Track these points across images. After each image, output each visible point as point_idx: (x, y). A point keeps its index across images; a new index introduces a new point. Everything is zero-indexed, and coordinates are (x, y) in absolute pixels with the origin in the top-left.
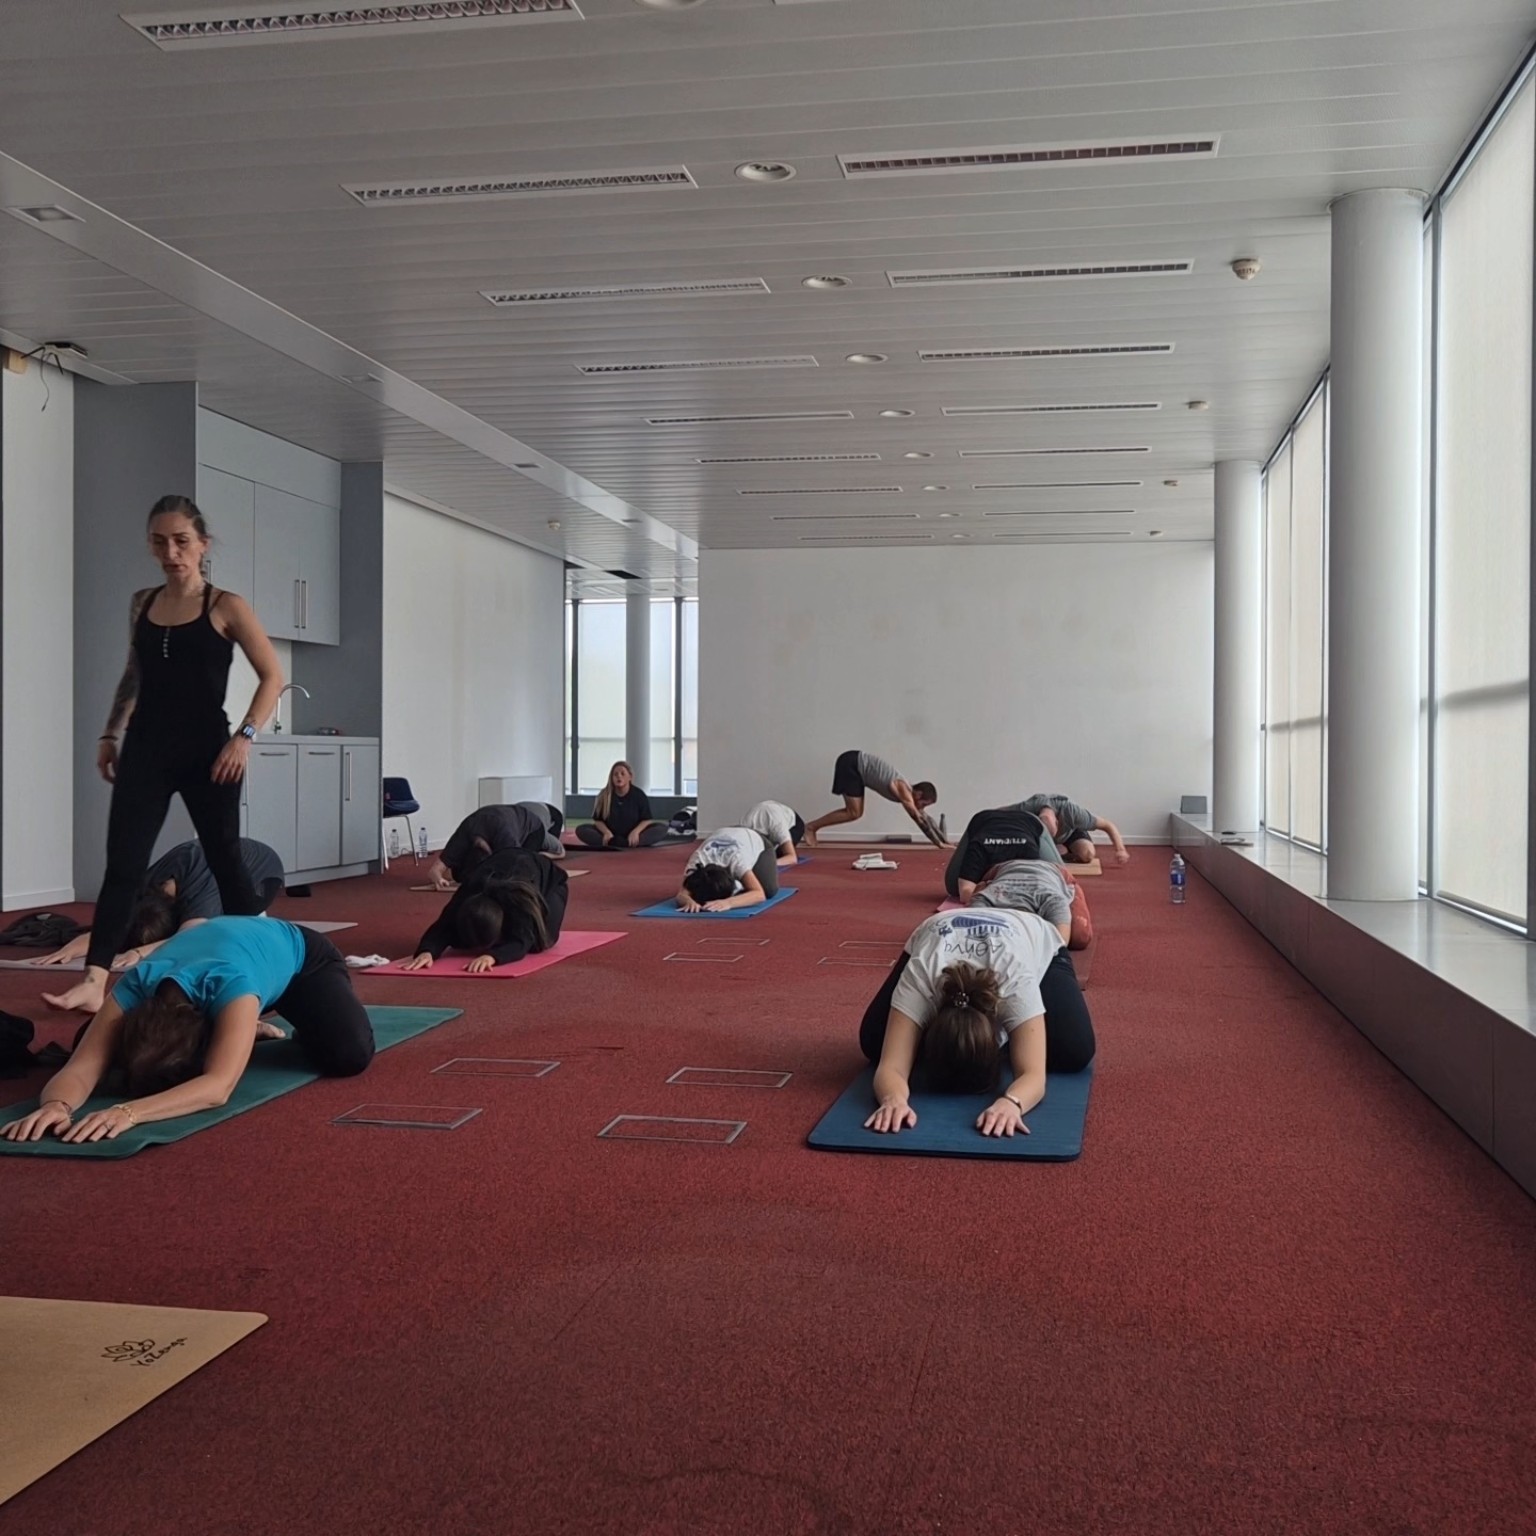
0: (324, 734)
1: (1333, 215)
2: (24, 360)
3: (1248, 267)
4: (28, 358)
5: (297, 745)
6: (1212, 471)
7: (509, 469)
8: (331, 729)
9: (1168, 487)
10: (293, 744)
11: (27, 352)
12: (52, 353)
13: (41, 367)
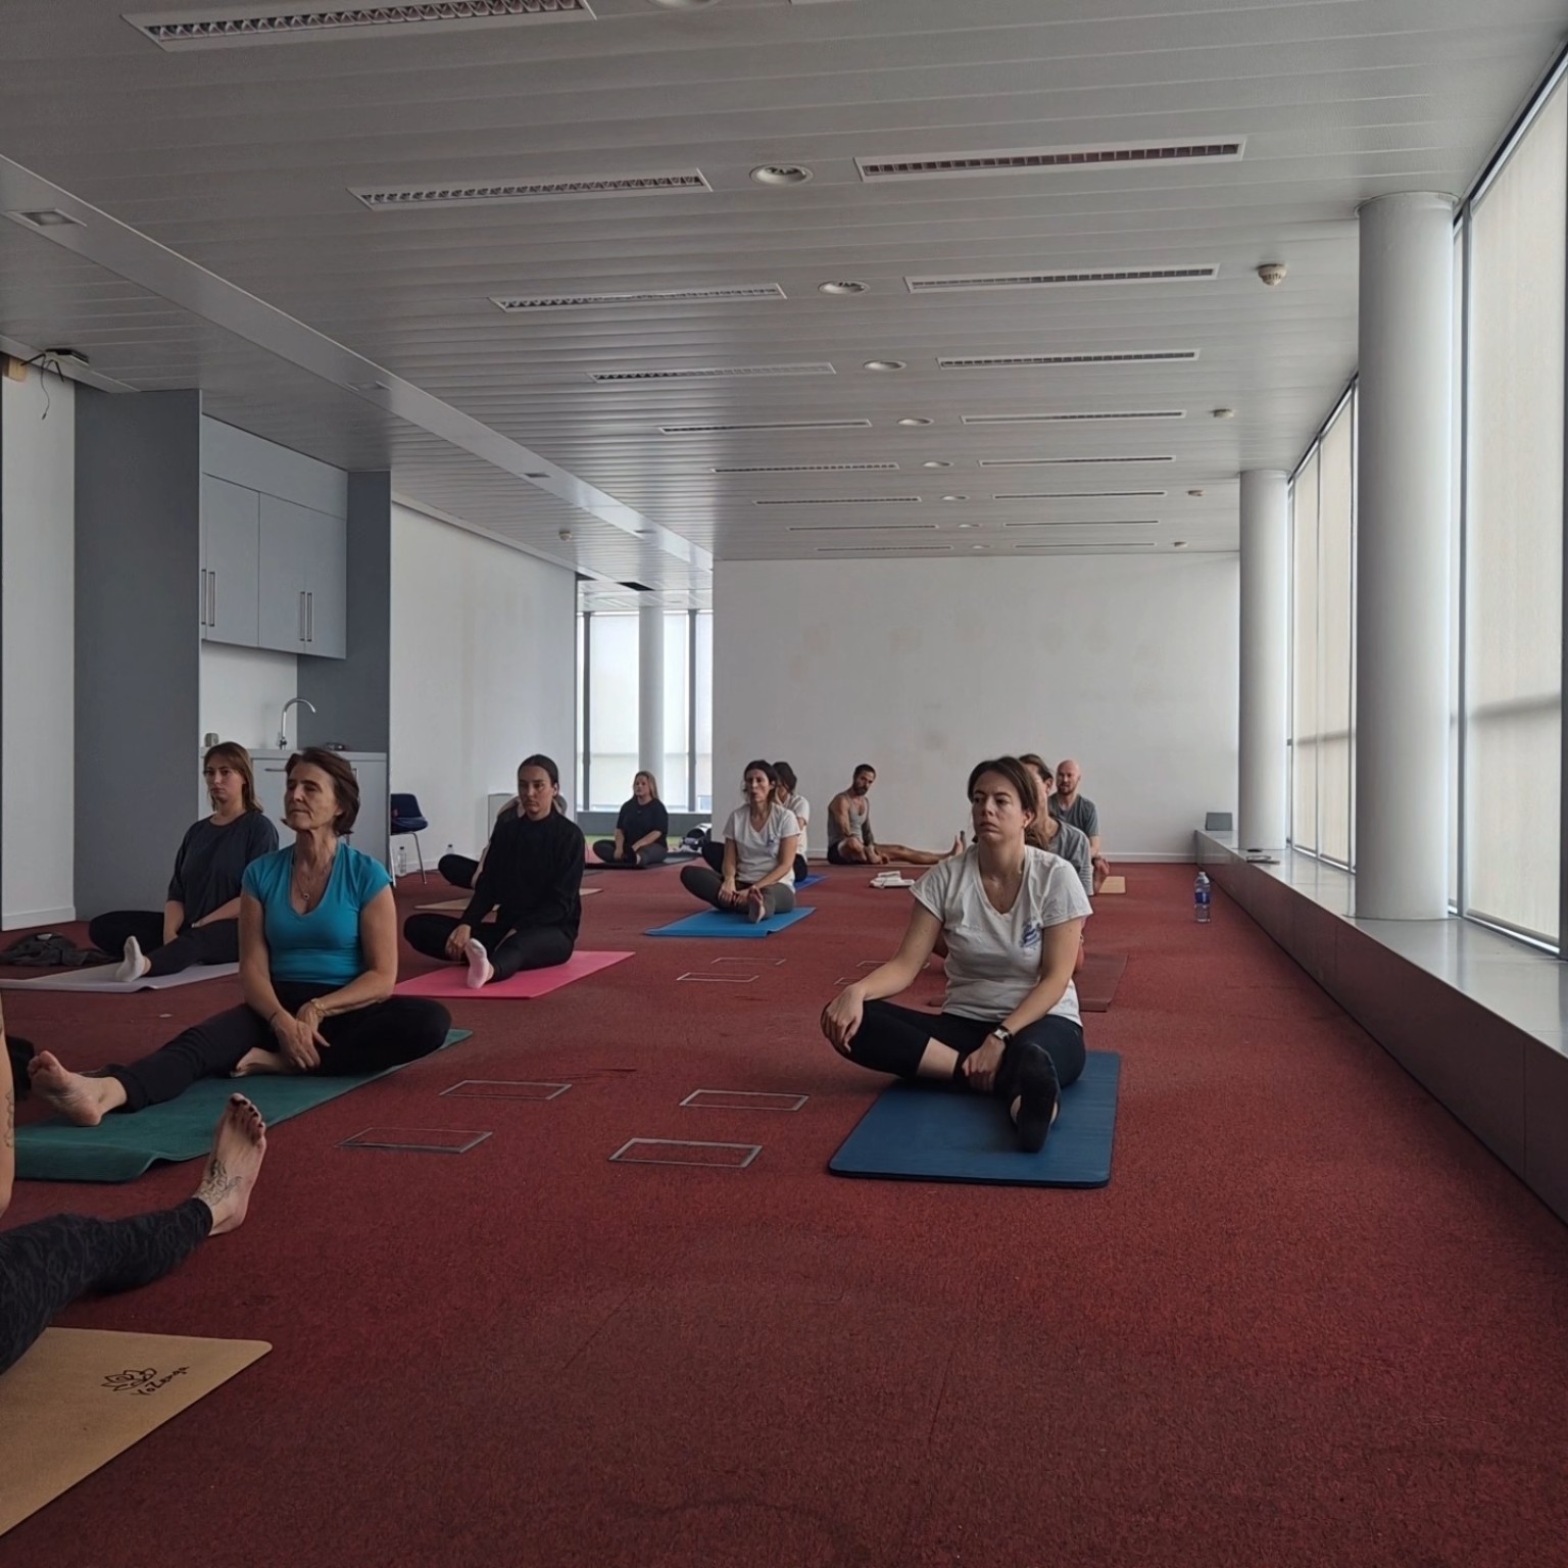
1: (1361, 220)
2: (24, 367)
3: (1274, 272)
4: (29, 365)
6: (1238, 480)
7: (520, 479)
9: (1192, 497)
11: (27, 359)
12: (52, 361)
13: (42, 373)
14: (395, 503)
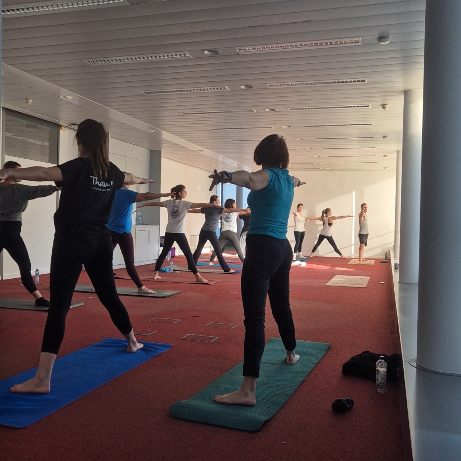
0: (144, 225)
1: (404, 95)
2: (65, 128)
3: (386, 106)
4: (66, 128)
5: (136, 228)
6: (396, 153)
7: (196, 152)
8: (146, 223)
9: (384, 157)
10: (134, 228)
11: (66, 126)
12: (72, 126)
13: (69, 129)
14: (163, 156)
